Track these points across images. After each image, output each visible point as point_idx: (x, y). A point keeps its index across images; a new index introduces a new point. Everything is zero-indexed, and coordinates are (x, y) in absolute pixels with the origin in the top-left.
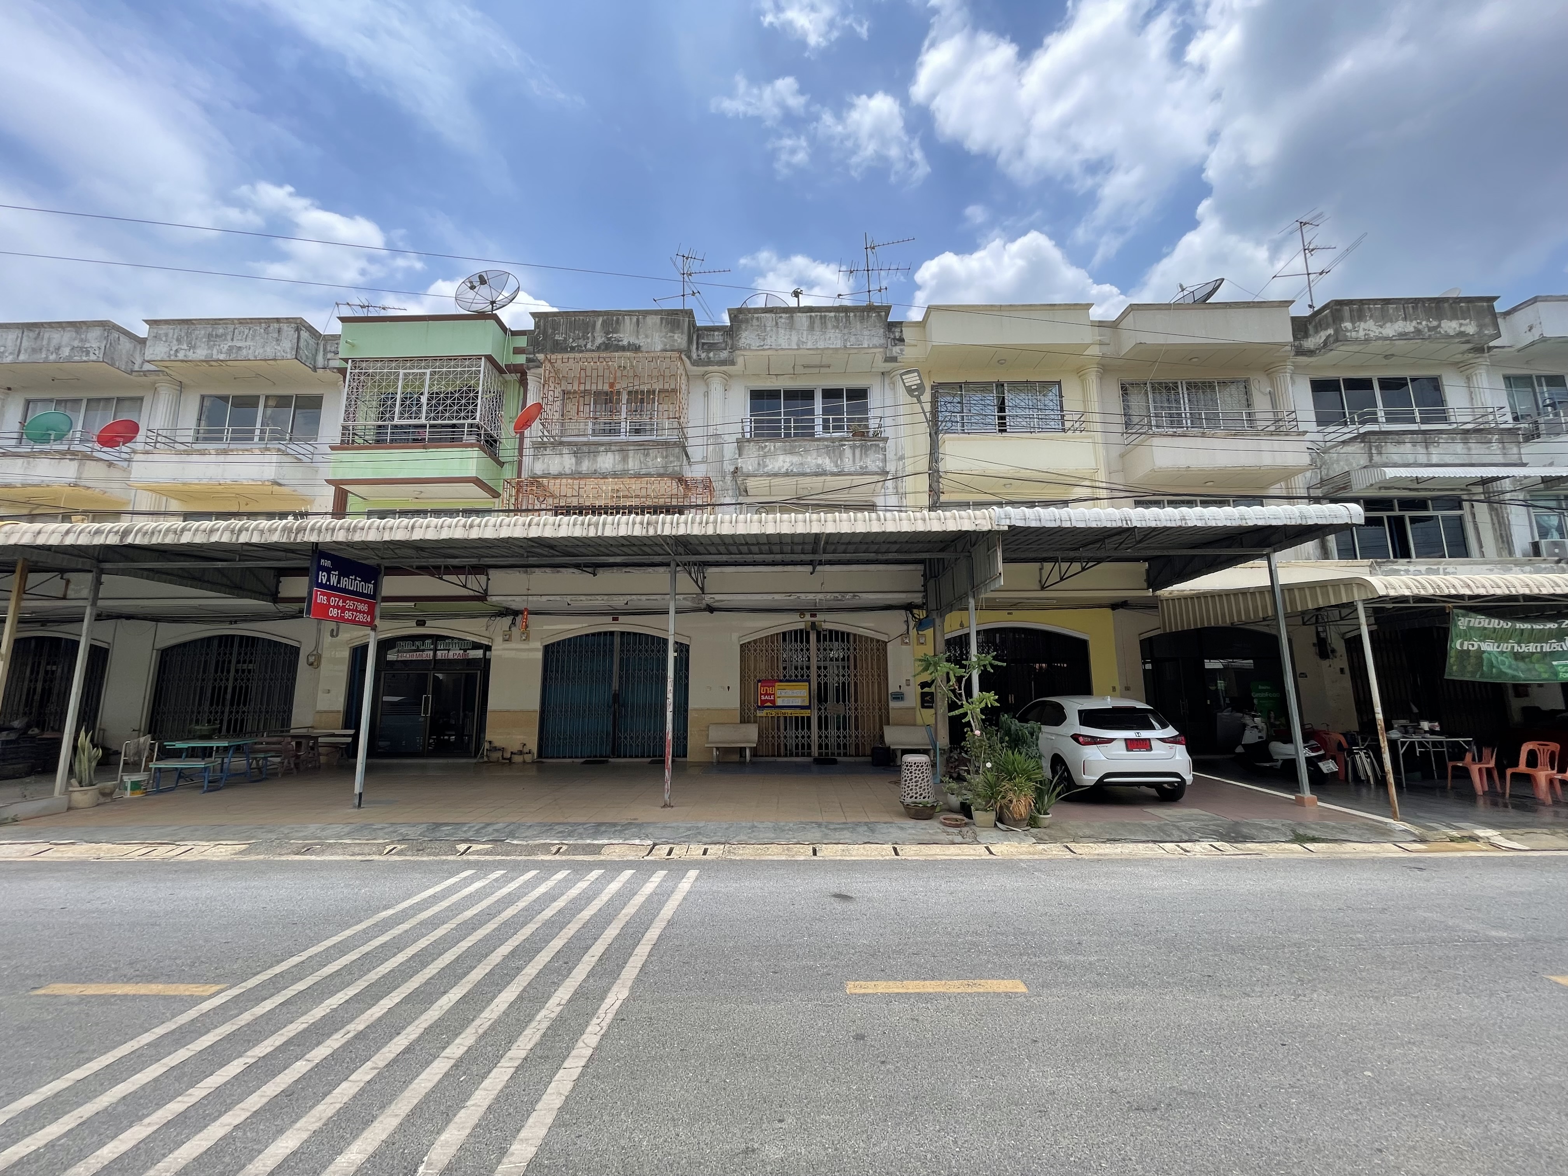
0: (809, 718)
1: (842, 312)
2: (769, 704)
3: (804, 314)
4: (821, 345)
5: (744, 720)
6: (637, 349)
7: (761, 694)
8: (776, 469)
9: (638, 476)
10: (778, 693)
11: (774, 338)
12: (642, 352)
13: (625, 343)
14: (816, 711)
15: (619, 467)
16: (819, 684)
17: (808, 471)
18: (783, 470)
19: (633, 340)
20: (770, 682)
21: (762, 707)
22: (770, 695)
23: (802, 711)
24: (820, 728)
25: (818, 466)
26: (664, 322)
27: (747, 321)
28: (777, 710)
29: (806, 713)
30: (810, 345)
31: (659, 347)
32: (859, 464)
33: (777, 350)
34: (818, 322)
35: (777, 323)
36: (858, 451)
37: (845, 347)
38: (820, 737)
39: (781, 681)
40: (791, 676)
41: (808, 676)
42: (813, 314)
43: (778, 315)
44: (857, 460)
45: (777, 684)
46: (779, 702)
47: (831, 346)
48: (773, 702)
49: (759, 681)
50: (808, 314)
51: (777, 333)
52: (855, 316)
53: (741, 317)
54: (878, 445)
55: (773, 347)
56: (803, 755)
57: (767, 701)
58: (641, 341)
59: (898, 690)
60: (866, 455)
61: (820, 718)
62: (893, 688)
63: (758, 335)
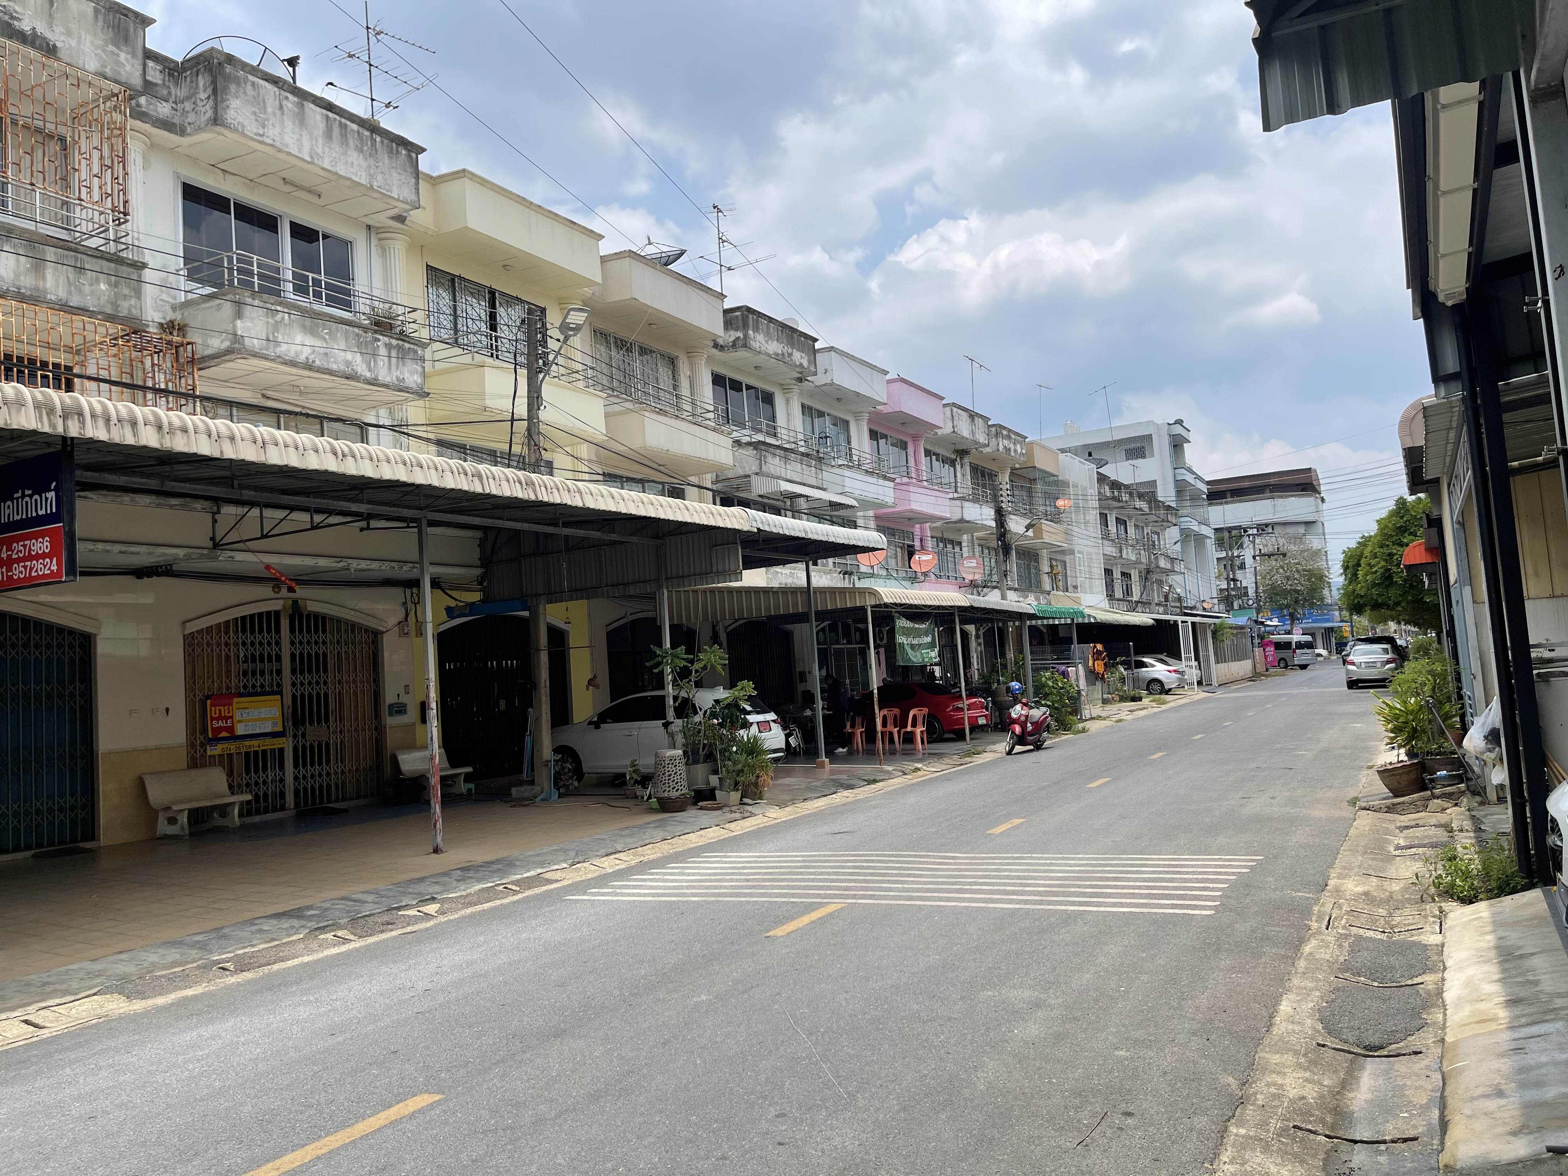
0: (281, 750)
1: (367, 129)
2: (224, 734)
3: (318, 109)
4: (342, 170)
5: (197, 762)
6: (51, 51)
7: (212, 719)
8: (292, 354)
9: (64, 307)
10: (237, 716)
11: (277, 130)
12: (58, 59)
13: (26, 26)
14: (291, 743)
15: (27, 282)
16: (294, 697)
17: (334, 367)
18: (302, 359)
19: (42, 29)
20: (225, 698)
21: (217, 740)
22: (226, 718)
23: (275, 740)
24: (296, 766)
25: (348, 363)
26: (100, 17)
27: (238, 82)
28: (238, 743)
29: (278, 743)
30: (326, 164)
31: (92, 65)
32: (396, 373)
33: (280, 151)
34: (336, 131)
35: (281, 107)
36: (394, 353)
37: (372, 186)
38: (296, 778)
39: (241, 695)
40: (254, 686)
41: (278, 685)
42: (330, 115)
43: (283, 93)
44: (394, 367)
45: (235, 700)
46: (240, 730)
47: (354, 178)
48: (231, 729)
49: (208, 697)
50: (324, 111)
51: (282, 123)
52: (382, 142)
53: (228, 69)
54: (415, 352)
55: (278, 144)
56: (275, 810)
57: (221, 729)
58: (56, 36)
59: (396, 700)
60: (404, 365)
61: (295, 749)
62: (390, 697)
63: (255, 114)
